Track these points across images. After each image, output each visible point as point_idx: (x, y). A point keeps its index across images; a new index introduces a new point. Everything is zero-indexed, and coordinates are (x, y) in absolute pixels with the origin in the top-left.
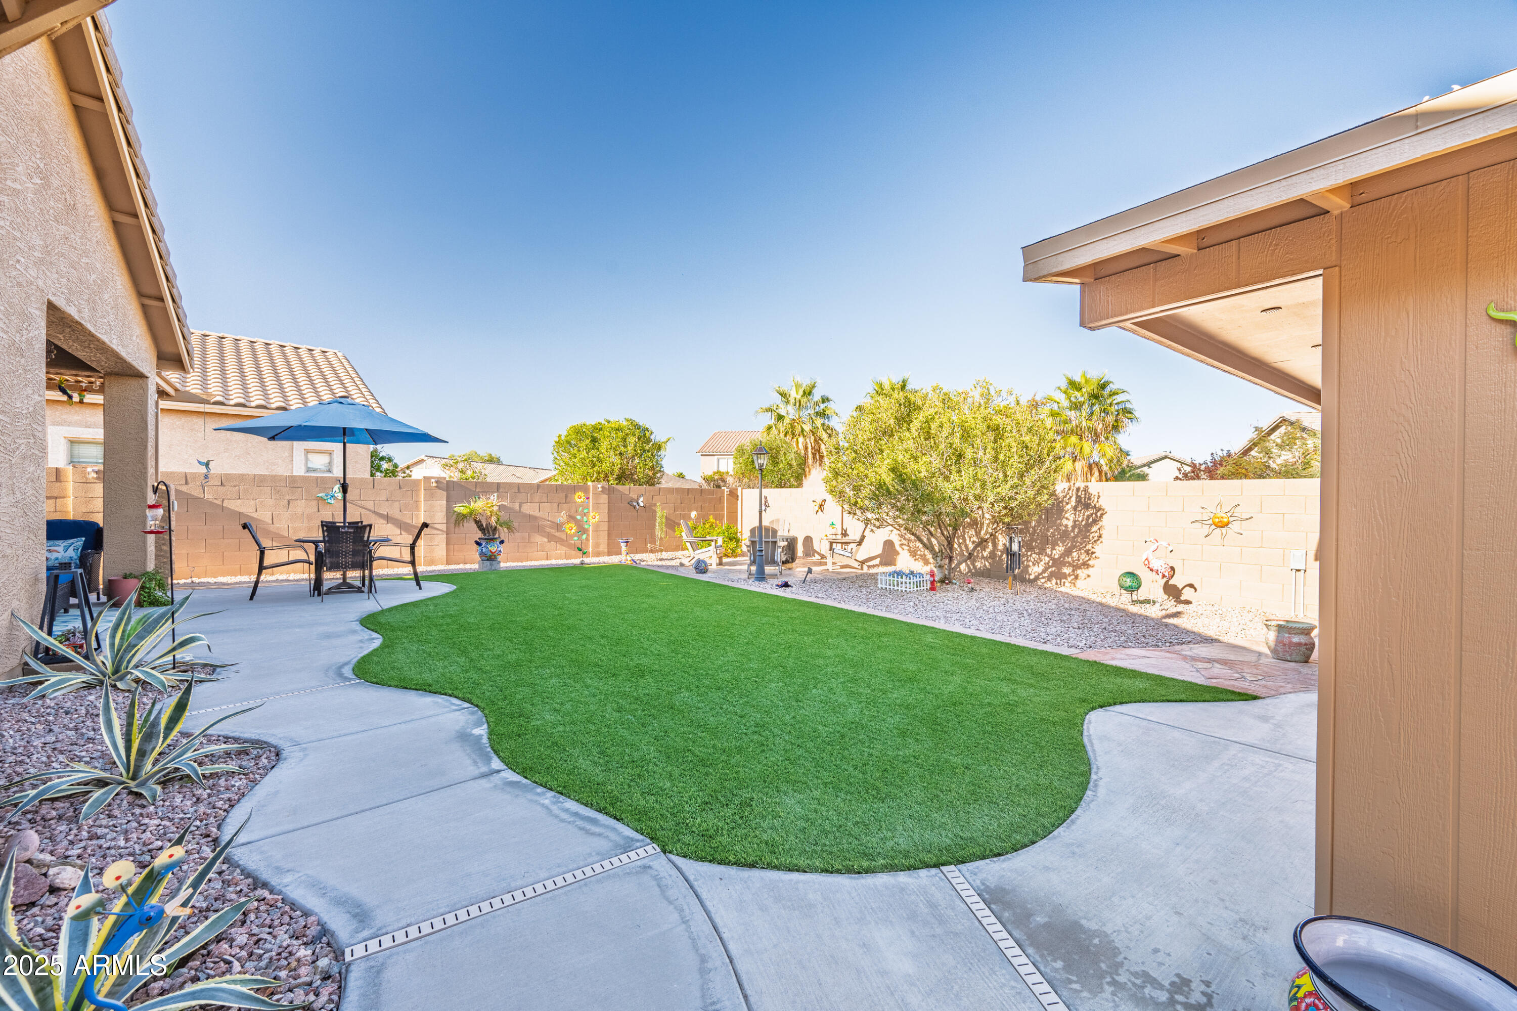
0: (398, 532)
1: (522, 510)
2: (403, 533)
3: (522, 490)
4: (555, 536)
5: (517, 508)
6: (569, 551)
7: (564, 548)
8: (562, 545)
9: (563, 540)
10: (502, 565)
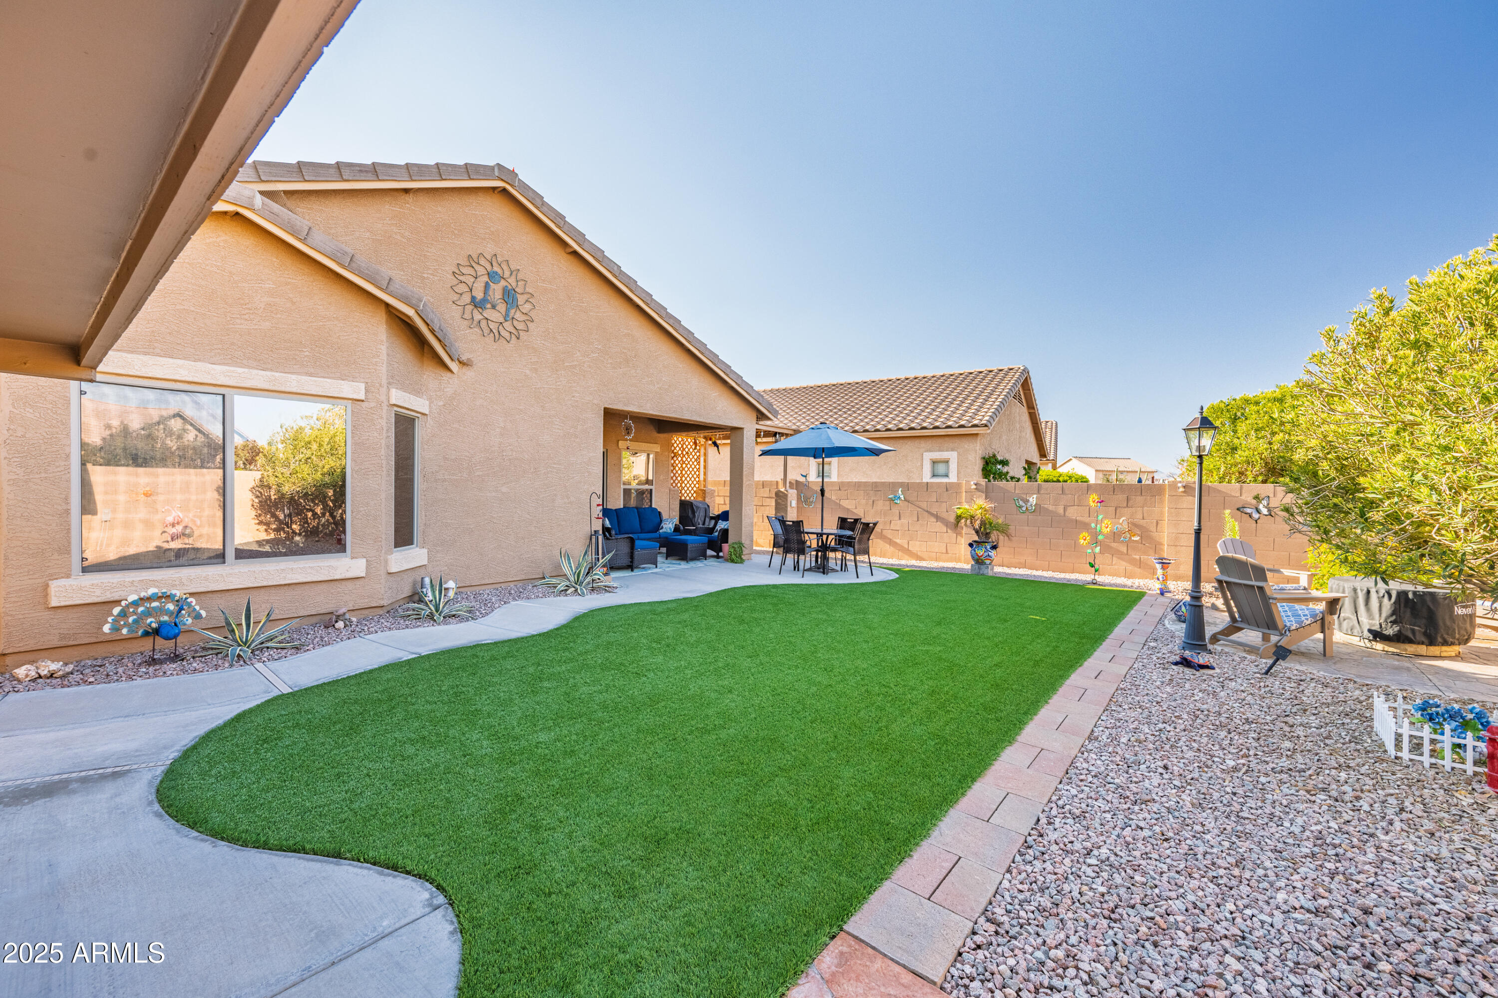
0: (944, 529)
1: (1067, 514)
2: (949, 531)
3: (1067, 492)
4: (1111, 547)
5: (1061, 511)
6: (1130, 568)
7: (1124, 563)
8: (1119, 558)
9: (1122, 553)
10: (998, 569)
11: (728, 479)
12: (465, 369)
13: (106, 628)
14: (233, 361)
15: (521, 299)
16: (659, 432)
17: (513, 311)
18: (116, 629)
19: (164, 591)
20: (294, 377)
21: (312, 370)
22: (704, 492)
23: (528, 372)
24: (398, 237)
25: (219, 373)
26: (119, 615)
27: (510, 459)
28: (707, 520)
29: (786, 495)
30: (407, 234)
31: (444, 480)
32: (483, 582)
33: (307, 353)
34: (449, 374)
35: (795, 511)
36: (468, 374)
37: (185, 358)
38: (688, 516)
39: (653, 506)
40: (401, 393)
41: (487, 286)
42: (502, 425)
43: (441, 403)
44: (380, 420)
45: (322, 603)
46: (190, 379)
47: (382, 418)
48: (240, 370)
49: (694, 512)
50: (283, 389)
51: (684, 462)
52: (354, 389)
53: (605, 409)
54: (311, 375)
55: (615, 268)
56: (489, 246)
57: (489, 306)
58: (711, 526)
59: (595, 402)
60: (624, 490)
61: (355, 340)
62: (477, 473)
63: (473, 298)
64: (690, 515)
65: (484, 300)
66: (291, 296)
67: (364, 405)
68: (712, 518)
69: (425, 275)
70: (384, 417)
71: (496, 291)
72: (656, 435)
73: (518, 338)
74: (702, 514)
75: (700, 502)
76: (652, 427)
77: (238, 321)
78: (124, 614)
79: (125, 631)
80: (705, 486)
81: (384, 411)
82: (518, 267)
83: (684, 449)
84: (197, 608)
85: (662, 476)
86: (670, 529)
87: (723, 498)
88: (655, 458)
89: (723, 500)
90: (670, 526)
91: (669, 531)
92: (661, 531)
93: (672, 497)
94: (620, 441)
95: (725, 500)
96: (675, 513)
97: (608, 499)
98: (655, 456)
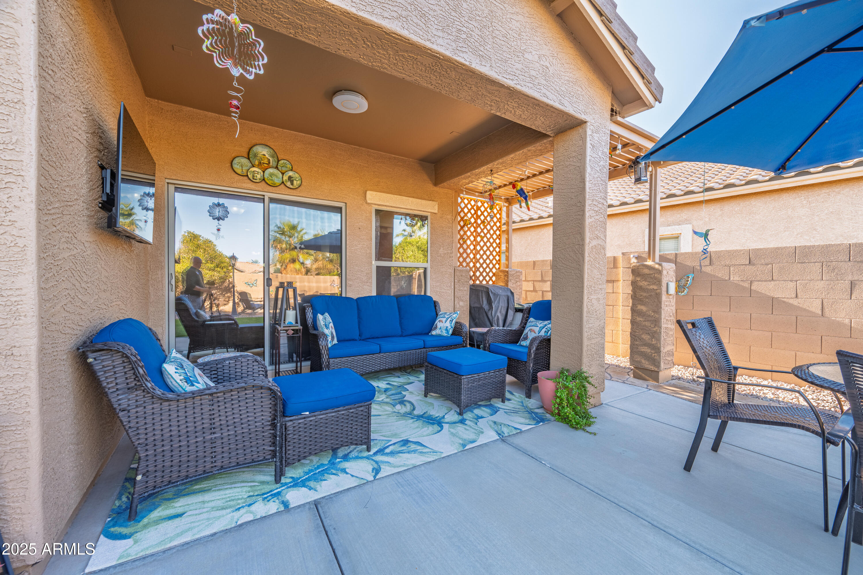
11: (550, 257)
16: (436, 184)
22: (506, 274)
28: (511, 313)
29: (660, 272)
35: (673, 302)
38: (481, 308)
39: (428, 294)
49: (490, 302)
51: (479, 235)
58: (516, 326)
60: (378, 267)
64: (485, 306)
68: (518, 310)
72: (430, 187)
74: (503, 304)
75: (500, 288)
80: (508, 266)
83: (478, 217)
85: (441, 250)
86: (447, 330)
87: (540, 279)
88: (431, 223)
89: (539, 281)
90: (448, 324)
91: (445, 334)
92: (434, 333)
93: (459, 281)
94: (368, 193)
95: (543, 281)
96: (461, 303)
97: (349, 282)
98: (431, 219)
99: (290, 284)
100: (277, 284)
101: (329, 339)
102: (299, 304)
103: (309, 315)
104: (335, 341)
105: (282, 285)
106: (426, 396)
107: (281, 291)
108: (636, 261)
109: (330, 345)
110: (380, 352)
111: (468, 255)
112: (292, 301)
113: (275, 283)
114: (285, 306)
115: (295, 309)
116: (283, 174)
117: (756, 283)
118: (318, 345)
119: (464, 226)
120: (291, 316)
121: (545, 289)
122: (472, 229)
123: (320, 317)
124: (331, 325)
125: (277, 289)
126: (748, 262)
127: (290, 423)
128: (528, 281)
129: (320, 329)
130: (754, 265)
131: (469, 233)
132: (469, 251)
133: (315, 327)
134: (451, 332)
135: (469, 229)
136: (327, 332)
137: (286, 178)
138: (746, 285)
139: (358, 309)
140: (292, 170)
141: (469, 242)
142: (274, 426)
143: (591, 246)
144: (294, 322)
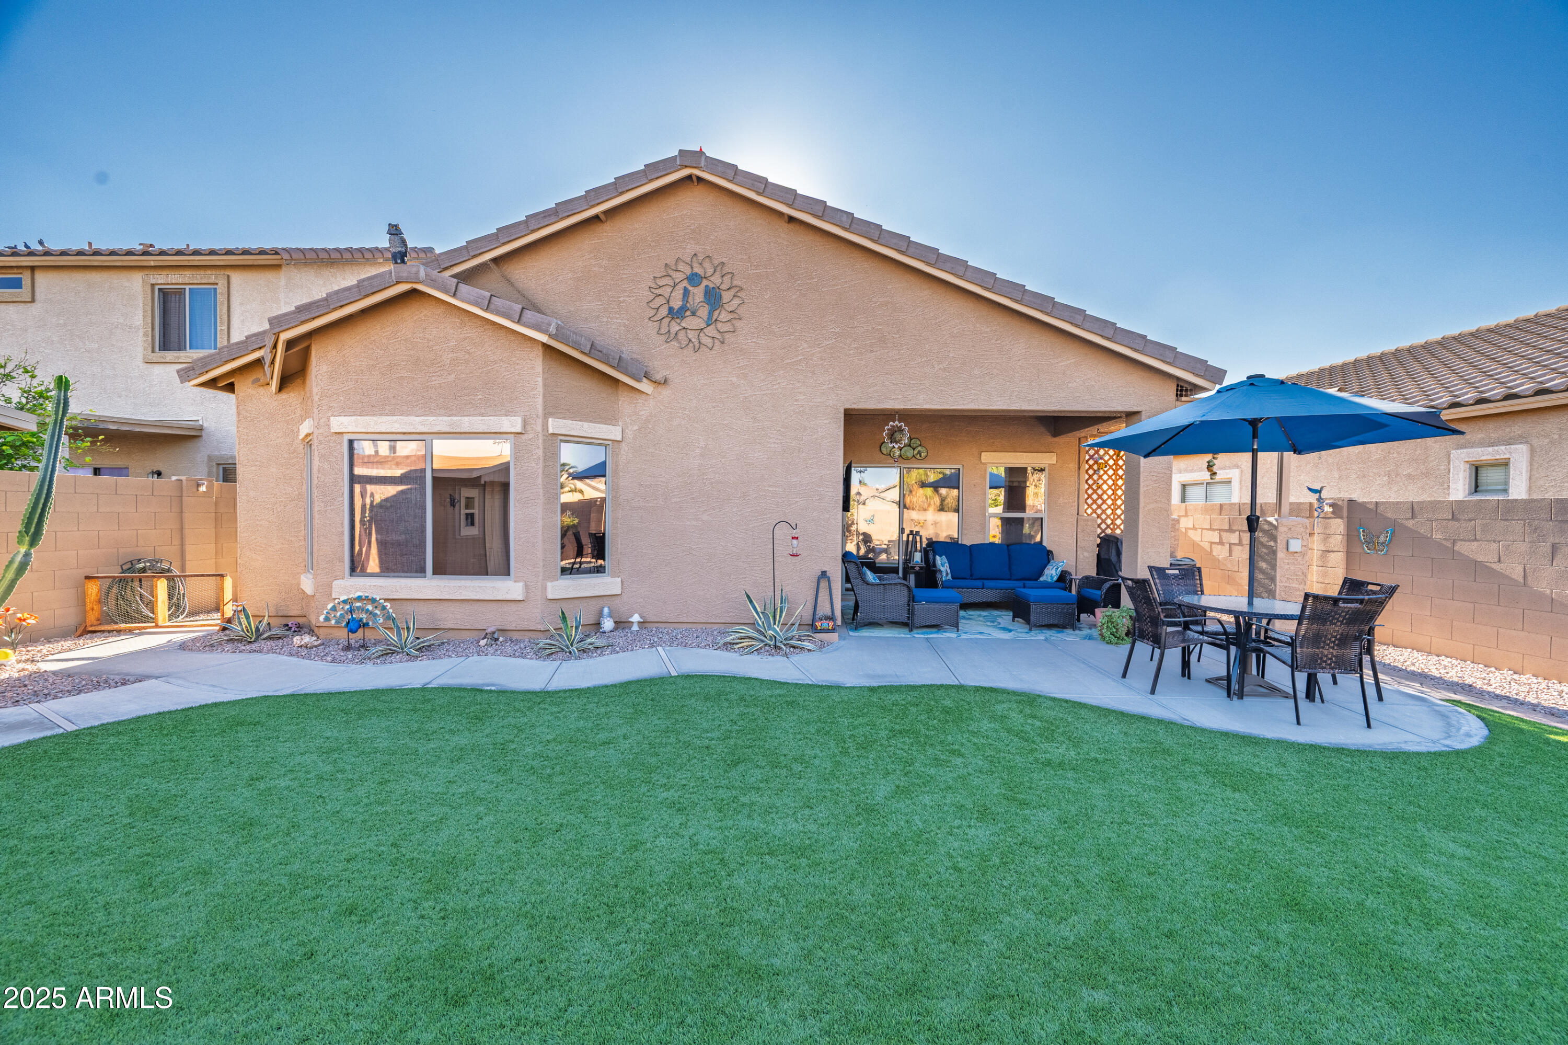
12: (660, 388)
13: (322, 618)
14: (428, 412)
15: (726, 297)
16: (1055, 436)
17: (716, 313)
18: (327, 619)
19: (367, 595)
20: (466, 418)
21: (483, 411)
23: (734, 379)
24: (596, 269)
25: (416, 423)
26: (331, 609)
27: (712, 483)
29: (1276, 528)
30: (605, 263)
31: (640, 508)
32: (681, 620)
33: (480, 397)
34: (644, 396)
36: (665, 393)
37: (401, 415)
39: (1044, 543)
40: (561, 422)
41: (686, 292)
42: (702, 444)
43: (636, 428)
44: (537, 451)
45: (492, 620)
46: (404, 431)
47: (538, 448)
48: (431, 419)
50: (458, 430)
52: (513, 424)
53: (846, 410)
54: (482, 415)
55: (844, 218)
56: (689, 247)
57: (688, 313)
59: (831, 403)
61: (517, 377)
62: (675, 500)
63: (671, 309)
65: (683, 309)
66: (468, 348)
67: (524, 437)
69: (621, 299)
70: (541, 447)
71: (698, 294)
72: (1049, 439)
73: (723, 343)
76: (1042, 429)
77: (433, 378)
78: (334, 609)
79: (333, 622)
81: (541, 441)
82: (724, 260)
84: (391, 611)
85: (1061, 499)
86: (1051, 577)
87: (1227, 528)
88: (1049, 474)
89: (1226, 531)
90: (1053, 572)
91: (1050, 580)
92: (1041, 579)
93: (1083, 531)
94: (983, 454)
95: (1231, 530)
96: (1086, 554)
97: (965, 532)
98: (1049, 470)
99: (918, 533)
100: (909, 532)
101: (944, 574)
102: (924, 548)
103: (931, 556)
104: (949, 577)
105: (911, 532)
106: (1013, 621)
107: (911, 537)
108: (1331, 510)
109: (944, 579)
110: (983, 588)
111: (1104, 502)
112: (918, 545)
113: (907, 532)
114: (913, 550)
115: (920, 551)
116: (914, 449)
117: (1459, 542)
118: (935, 578)
119: (1099, 469)
120: (918, 557)
121: (1232, 542)
122: (1111, 472)
123: (938, 558)
124: (947, 564)
125: (908, 536)
126: (1450, 517)
127: (917, 607)
128: (1214, 530)
129: (938, 567)
130: (1457, 520)
131: (1105, 477)
132: (1105, 497)
133: (935, 565)
134: (1055, 578)
135: (1105, 472)
136: (942, 569)
137: (916, 452)
138: (1449, 544)
139: (971, 554)
140: (920, 445)
141: (1105, 487)
142: (909, 605)
143: (1146, 509)
144: (920, 561)
